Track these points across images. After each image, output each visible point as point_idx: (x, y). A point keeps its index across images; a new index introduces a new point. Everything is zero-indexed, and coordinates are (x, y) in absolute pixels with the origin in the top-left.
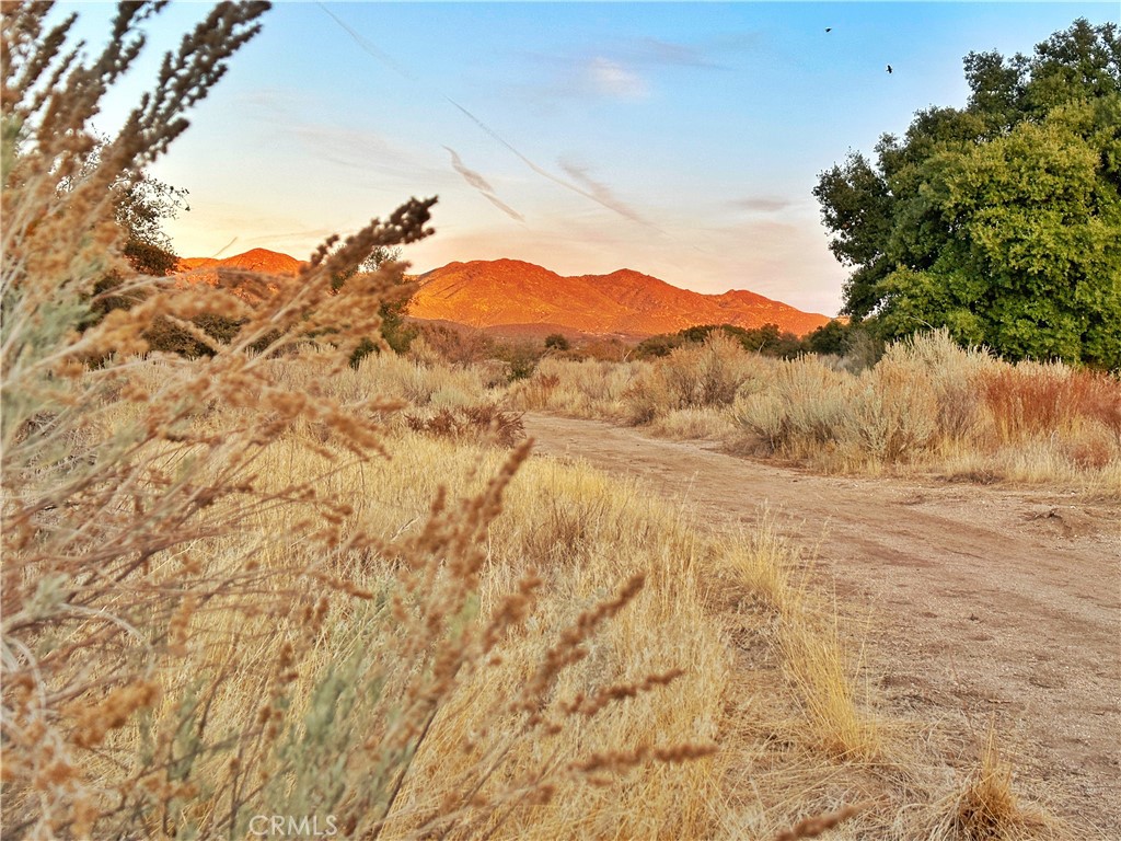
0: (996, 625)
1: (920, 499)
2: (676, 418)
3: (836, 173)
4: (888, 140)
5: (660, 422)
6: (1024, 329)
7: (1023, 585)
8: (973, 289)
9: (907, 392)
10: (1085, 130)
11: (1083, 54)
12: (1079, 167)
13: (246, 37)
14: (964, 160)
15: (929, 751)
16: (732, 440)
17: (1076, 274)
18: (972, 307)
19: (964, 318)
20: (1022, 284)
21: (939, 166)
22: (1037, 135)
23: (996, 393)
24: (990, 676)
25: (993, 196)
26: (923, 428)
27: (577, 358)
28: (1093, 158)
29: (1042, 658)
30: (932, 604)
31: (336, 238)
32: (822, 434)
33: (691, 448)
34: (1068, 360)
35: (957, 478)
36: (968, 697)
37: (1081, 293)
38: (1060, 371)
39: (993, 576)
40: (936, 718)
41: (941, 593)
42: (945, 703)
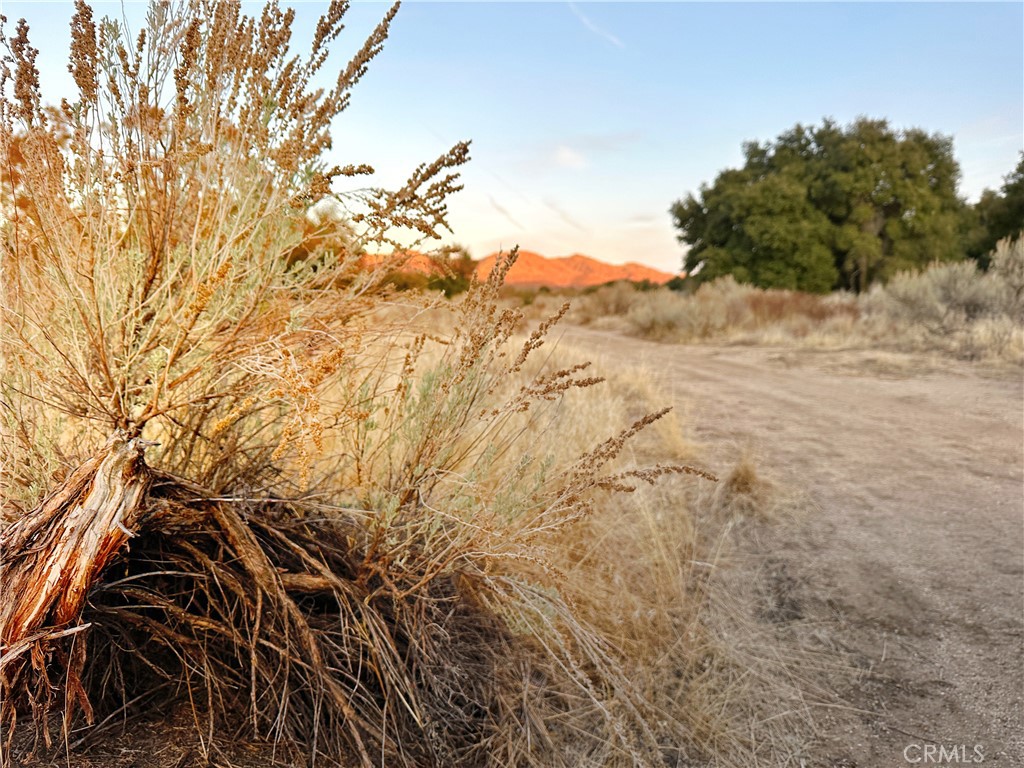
0: (751, 405)
1: (717, 354)
2: (602, 321)
3: (679, 202)
4: (704, 185)
5: (593, 323)
6: (769, 275)
7: (766, 389)
8: (745, 257)
9: (711, 304)
10: (800, 178)
11: (799, 140)
12: (797, 195)
13: (376, 52)
14: (741, 193)
15: (718, 457)
16: (627, 331)
17: (795, 248)
18: (745, 265)
19: (741, 270)
20: (768, 254)
21: (728, 197)
22: (777, 180)
23: (755, 304)
24: (748, 426)
25: (755, 210)
26: (719, 321)
27: (555, 295)
28: (803, 191)
29: (773, 418)
30: (721, 397)
31: (424, 164)
32: (670, 326)
33: (609, 335)
34: (790, 289)
35: (736, 344)
36: (738, 435)
37: (797, 258)
38: (787, 294)
39: (751, 385)
40: (721, 443)
41: (726, 393)
42: (725, 437)
